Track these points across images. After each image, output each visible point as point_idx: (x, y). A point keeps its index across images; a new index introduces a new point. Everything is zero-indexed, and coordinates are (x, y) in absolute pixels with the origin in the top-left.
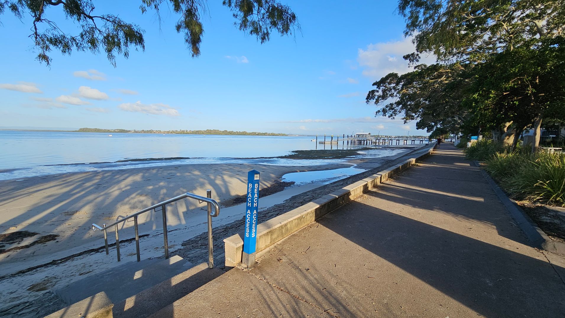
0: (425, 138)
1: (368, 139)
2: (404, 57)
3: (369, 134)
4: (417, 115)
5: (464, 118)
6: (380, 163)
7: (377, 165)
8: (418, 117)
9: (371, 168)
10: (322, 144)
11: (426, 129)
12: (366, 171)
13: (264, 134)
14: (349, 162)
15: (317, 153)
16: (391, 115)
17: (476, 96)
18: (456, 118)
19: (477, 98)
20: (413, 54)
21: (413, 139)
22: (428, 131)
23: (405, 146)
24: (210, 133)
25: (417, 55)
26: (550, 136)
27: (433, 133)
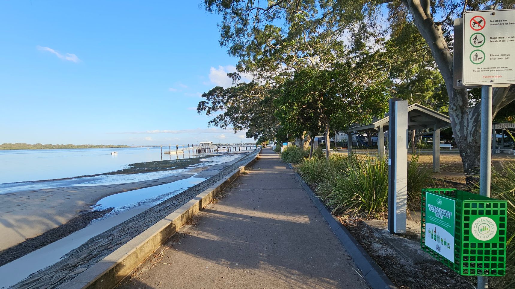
0: (254, 144)
1: (211, 147)
2: (228, 75)
3: (211, 143)
4: (244, 126)
5: (276, 129)
6: (220, 169)
7: (216, 172)
8: (245, 127)
9: (211, 176)
10: (167, 154)
11: (253, 138)
12: (206, 179)
13: (98, 146)
14: (190, 171)
15: (160, 164)
16: (223, 126)
17: (284, 107)
18: (272, 129)
19: (285, 109)
20: (235, 73)
21: (245, 146)
22: (255, 139)
23: (240, 152)
24: (9, 148)
25: (238, 74)
26: (322, 141)
27: (258, 141)
